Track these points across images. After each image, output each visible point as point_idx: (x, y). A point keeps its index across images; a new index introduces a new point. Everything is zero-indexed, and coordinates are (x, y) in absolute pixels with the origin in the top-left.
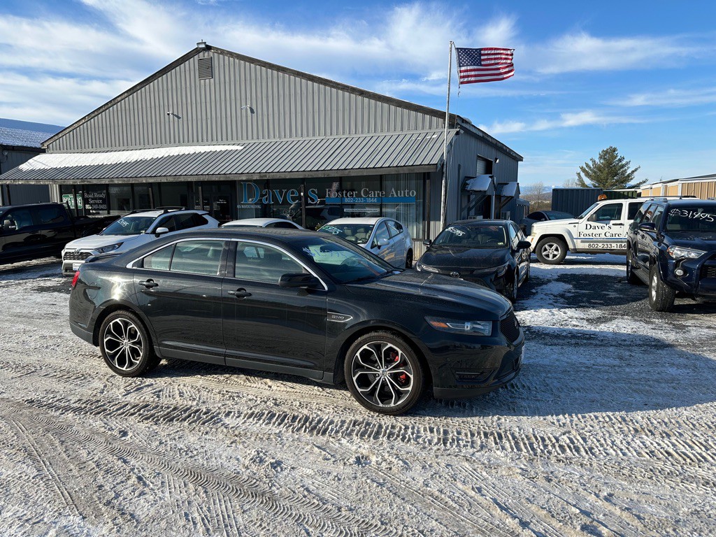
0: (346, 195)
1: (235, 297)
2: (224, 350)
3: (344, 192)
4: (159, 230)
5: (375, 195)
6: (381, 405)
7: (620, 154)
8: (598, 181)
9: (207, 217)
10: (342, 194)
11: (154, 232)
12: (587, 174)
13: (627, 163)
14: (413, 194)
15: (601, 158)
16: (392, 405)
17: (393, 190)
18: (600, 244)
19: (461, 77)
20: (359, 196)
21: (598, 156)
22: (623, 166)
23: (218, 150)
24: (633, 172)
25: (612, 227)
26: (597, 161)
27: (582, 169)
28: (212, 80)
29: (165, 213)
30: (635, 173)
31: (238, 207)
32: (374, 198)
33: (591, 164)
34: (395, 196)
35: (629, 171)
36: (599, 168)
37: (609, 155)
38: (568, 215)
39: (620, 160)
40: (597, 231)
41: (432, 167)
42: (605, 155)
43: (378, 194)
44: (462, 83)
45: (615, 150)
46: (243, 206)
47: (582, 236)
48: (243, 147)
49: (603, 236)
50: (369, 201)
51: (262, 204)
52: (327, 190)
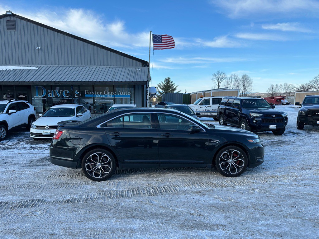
0: (96, 93)
1: (165, 137)
2: (159, 161)
3: (95, 92)
4: (10, 111)
5: (111, 94)
6: (231, 174)
7: (171, 80)
8: (164, 91)
10: (94, 93)
11: (7, 112)
12: (160, 88)
13: (174, 84)
14: (129, 94)
15: (165, 81)
16: (236, 173)
17: (120, 92)
19: (154, 47)
20: (103, 94)
21: (164, 81)
22: (172, 85)
24: (176, 87)
25: (208, 107)
26: (164, 83)
27: (158, 85)
28: (16, 32)
30: (177, 88)
31: (32, 99)
32: (111, 95)
33: (161, 84)
34: (121, 94)
35: (174, 87)
36: (165, 85)
37: (168, 80)
39: (171, 83)
42: (166, 80)
43: (113, 93)
44: (155, 49)
45: (169, 79)
46: (35, 98)
47: (197, 111)
48: (37, 68)
49: (204, 111)
50: (108, 96)
51: (48, 98)
52: (86, 91)
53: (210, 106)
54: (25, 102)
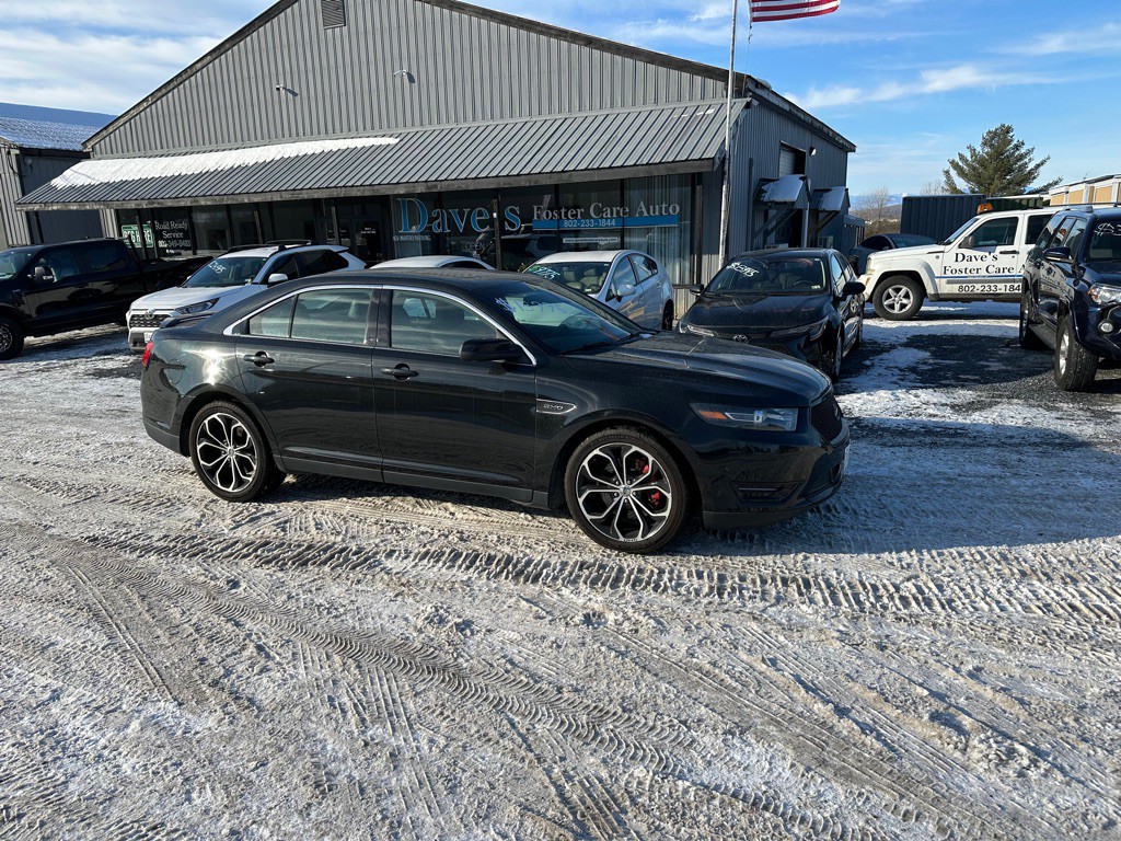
0: (566, 214)
1: (393, 378)
2: (381, 460)
3: (563, 211)
4: (273, 277)
5: (612, 214)
6: (622, 539)
7: (1016, 137)
8: (979, 184)
9: (346, 256)
10: (560, 215)
11: (265, 281)
12: (961, 172)
13: (1029, 152)
14: (674, 210)
15: (985, 144)
16: (639, 538)
17: (642, 204)
18: (978, 286)
19: (754, 10)
20: (586, 215)
21: (981, 141)
22: (1022, 157)
23: (359, 146)
24: (1038, 166)
25: (1000, 257)
26: (979, 149)
27: (953, 163)
28: (345, 29)
29: (280, 250)
30: (1041, 168)
31: (394, 238)
32: (612, 219)
33: (968, 155)
34: (645, 214)
35: (1031, 166)
36: (982, 162)
37: (1000, 140)
38: (928, 239)
39: (1017, 147)
40: (974, 264)
41: (705, 162)
42: (992, 139)
43: (618, 212)
44: (755, 20)
45: (1009, 130)
46: (402, 238)
47: (949, 274)
48: (398, 140)
49: (983, 272)
50: (603, 224)
51: (432, 234)
52: (535, 207)
53: (1014, 252)
54: (335, 249)
